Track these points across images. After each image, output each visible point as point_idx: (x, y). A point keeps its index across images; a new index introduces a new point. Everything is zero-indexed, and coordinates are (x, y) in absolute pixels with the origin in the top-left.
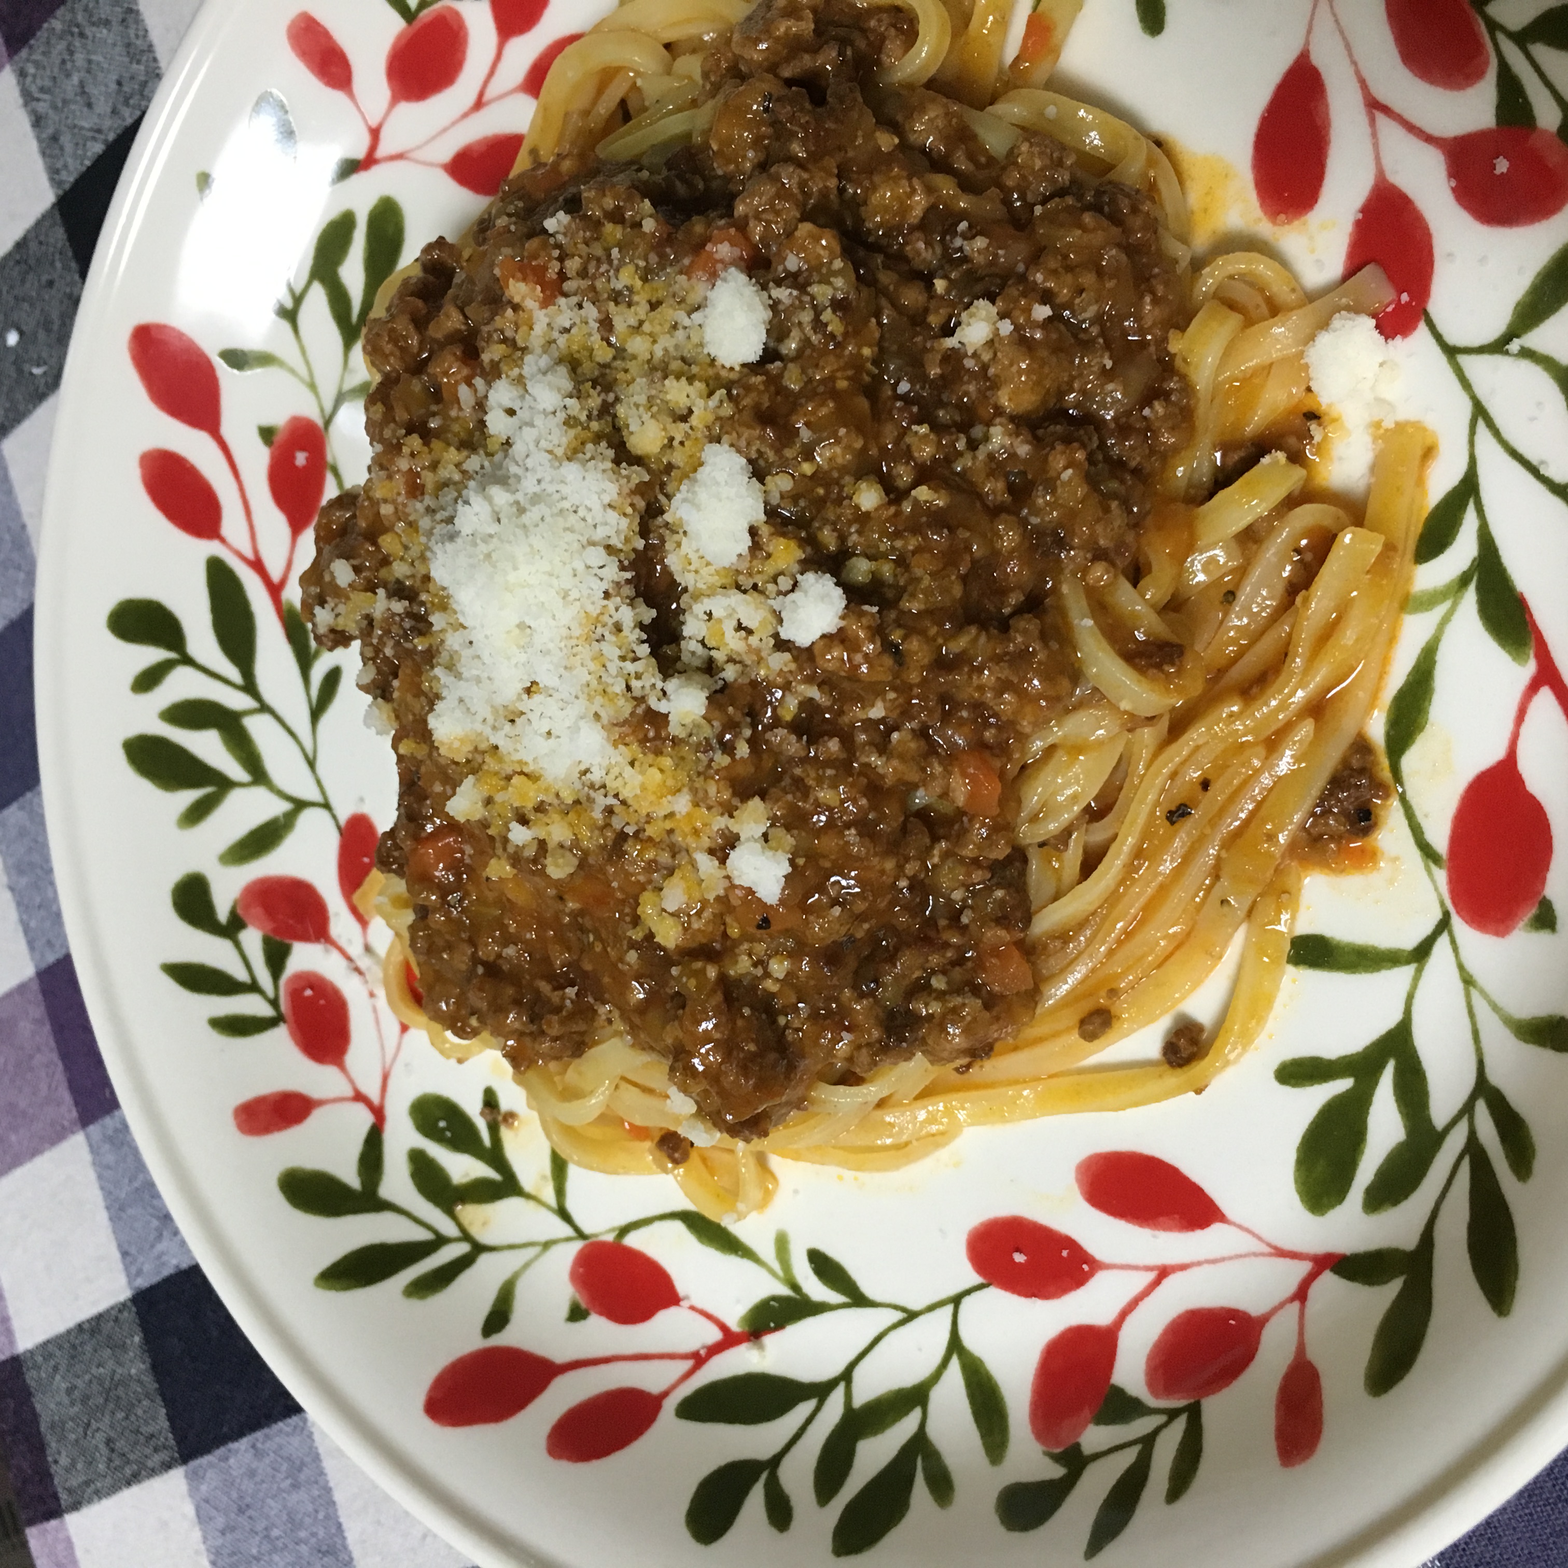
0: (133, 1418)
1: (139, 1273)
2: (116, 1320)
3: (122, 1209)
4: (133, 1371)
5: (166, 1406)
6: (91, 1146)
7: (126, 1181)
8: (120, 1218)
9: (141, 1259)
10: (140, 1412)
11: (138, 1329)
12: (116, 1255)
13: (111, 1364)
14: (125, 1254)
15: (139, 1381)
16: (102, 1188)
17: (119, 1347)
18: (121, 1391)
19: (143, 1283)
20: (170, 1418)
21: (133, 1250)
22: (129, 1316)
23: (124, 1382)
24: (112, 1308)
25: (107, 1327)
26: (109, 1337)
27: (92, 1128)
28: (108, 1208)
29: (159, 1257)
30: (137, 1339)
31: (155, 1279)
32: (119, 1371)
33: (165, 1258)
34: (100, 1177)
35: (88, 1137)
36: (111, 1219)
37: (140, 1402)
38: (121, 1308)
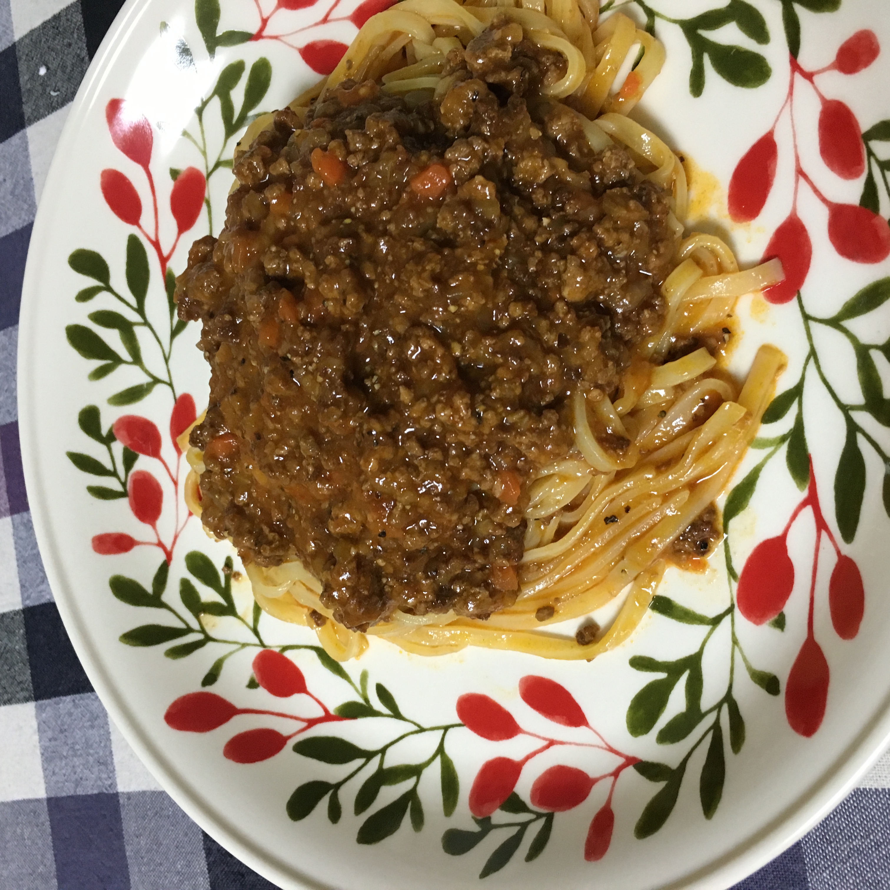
0: (13, 670)
1: (28, 598)
2: (12, 618)
3: (25, 562)
4: (17, 647)
5: (31, 669)
6: (13, 525)
7: (30, 548)
8: (23, 566)
9: (31, 590)
10: (17, 669)
11: (22, 626)
12: (18, 585)
13: (5, 641)
14: (22, 586)
15: (19, 653)
16: (16, 549)
17: (12, 633)
18: (8, 655)
19: (30, 603)
20: (32, 675)
21: (27, 585)
22: (20, 618)
23: (11, 651)
24: (11, 612)
25: (7, 621)
26: (7, 626)
27: (15, 516)
28: (18, 560)
29: (41, 592)
30: (22, 631)
31: (37, 603)
32: (10, 645)
33: (43, 593)
34: (16, 543)
35: (13, 520)
36: (18, 566)
37: (18, 663)
38: (16, 613)
